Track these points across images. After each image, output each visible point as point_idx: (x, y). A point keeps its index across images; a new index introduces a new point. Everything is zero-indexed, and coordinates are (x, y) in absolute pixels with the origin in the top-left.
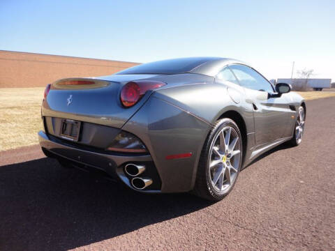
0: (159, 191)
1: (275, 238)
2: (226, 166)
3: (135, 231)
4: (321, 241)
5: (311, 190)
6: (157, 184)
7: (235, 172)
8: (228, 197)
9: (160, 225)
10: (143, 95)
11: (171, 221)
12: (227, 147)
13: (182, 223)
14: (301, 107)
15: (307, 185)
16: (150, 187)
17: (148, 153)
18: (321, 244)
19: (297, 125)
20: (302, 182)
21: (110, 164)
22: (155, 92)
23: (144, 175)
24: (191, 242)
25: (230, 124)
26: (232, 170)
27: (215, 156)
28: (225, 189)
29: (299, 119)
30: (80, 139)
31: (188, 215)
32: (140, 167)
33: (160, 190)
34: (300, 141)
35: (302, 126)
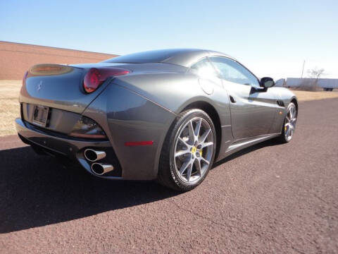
0: (119, 178)
1: (230, 227)
2: (195, 157)
3: (94, 216)
4: (276, 232)
5: (285, 185)
6: (118, 170)
7: (206, 163)
9: (120, 211)
10: (104, 82)
11: (132, 208)
12: (196, 138)
13: (143, 210)
14: (292, 104)
15: (282, 180)
16: (109, 174)
17: (107, 139)
18: (275, 234)
19: (287, 122)
20: (278, 177)
21: (71, 149)
22: (115, 79)
23: (104, 161)
24: (145, 228)
25: (201, 115)
26: (202, 162)
27: (181, 146)
28: (193, 180)
29: (289, 115)
30: (48, 125)
32: (98, 153)
33: (121, 176)
35: (293, 123)
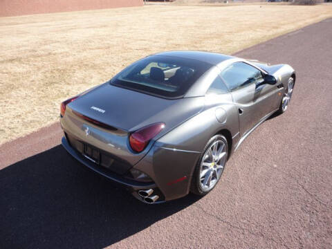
1: (243, 229)
2: (214, 169)
3: (149, 228)
4: (274, 231)
5: (281, 176)
6: (162, 197)
7: (221, 169)
8: (215, 189)
12: (214, 157)
14: (291, 78)
15: (279, 170)
16: (158, 200)
17: (153, 182)
19: (285, 96)
20: (275, 166)
23: (152, 195)
25: (219, 139)
26: (218, 169)
27: (205, 167)
28: (212, 184)
29: (287, 90)
31: (185, 210)
32: (147, 192)
33: (164, 200)
34: (285, 108)
35: (290, 95)
